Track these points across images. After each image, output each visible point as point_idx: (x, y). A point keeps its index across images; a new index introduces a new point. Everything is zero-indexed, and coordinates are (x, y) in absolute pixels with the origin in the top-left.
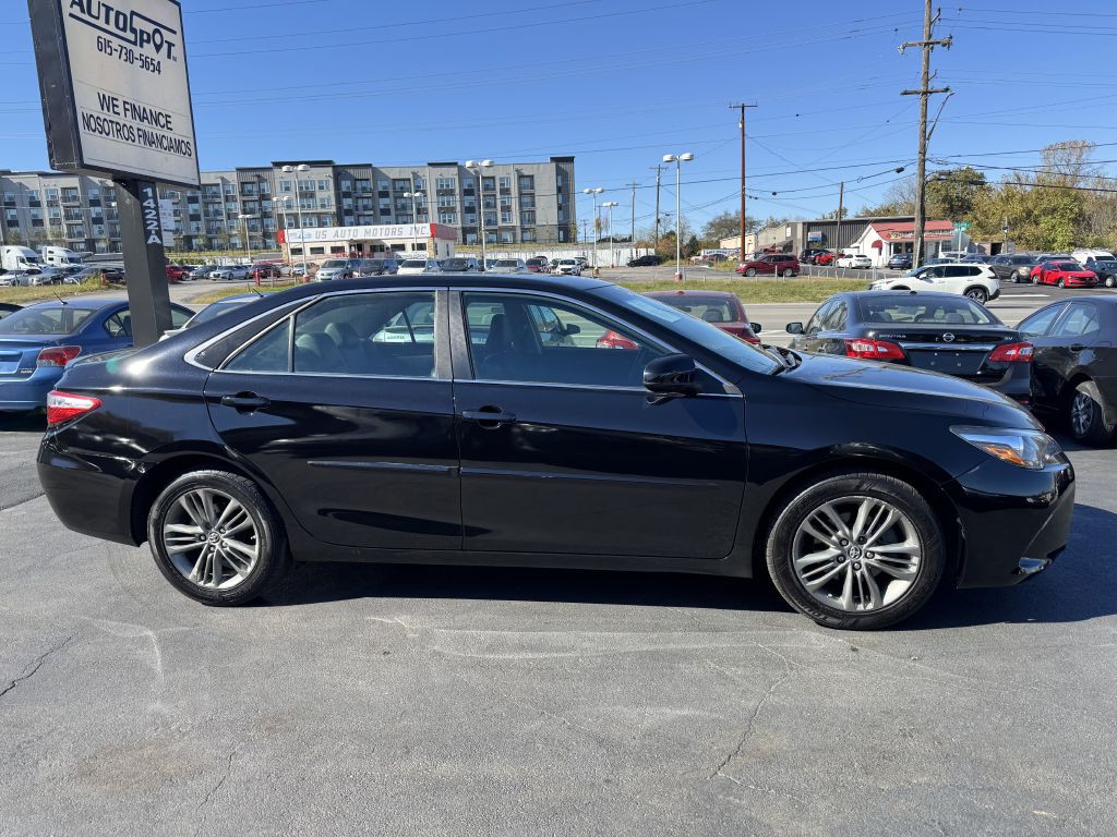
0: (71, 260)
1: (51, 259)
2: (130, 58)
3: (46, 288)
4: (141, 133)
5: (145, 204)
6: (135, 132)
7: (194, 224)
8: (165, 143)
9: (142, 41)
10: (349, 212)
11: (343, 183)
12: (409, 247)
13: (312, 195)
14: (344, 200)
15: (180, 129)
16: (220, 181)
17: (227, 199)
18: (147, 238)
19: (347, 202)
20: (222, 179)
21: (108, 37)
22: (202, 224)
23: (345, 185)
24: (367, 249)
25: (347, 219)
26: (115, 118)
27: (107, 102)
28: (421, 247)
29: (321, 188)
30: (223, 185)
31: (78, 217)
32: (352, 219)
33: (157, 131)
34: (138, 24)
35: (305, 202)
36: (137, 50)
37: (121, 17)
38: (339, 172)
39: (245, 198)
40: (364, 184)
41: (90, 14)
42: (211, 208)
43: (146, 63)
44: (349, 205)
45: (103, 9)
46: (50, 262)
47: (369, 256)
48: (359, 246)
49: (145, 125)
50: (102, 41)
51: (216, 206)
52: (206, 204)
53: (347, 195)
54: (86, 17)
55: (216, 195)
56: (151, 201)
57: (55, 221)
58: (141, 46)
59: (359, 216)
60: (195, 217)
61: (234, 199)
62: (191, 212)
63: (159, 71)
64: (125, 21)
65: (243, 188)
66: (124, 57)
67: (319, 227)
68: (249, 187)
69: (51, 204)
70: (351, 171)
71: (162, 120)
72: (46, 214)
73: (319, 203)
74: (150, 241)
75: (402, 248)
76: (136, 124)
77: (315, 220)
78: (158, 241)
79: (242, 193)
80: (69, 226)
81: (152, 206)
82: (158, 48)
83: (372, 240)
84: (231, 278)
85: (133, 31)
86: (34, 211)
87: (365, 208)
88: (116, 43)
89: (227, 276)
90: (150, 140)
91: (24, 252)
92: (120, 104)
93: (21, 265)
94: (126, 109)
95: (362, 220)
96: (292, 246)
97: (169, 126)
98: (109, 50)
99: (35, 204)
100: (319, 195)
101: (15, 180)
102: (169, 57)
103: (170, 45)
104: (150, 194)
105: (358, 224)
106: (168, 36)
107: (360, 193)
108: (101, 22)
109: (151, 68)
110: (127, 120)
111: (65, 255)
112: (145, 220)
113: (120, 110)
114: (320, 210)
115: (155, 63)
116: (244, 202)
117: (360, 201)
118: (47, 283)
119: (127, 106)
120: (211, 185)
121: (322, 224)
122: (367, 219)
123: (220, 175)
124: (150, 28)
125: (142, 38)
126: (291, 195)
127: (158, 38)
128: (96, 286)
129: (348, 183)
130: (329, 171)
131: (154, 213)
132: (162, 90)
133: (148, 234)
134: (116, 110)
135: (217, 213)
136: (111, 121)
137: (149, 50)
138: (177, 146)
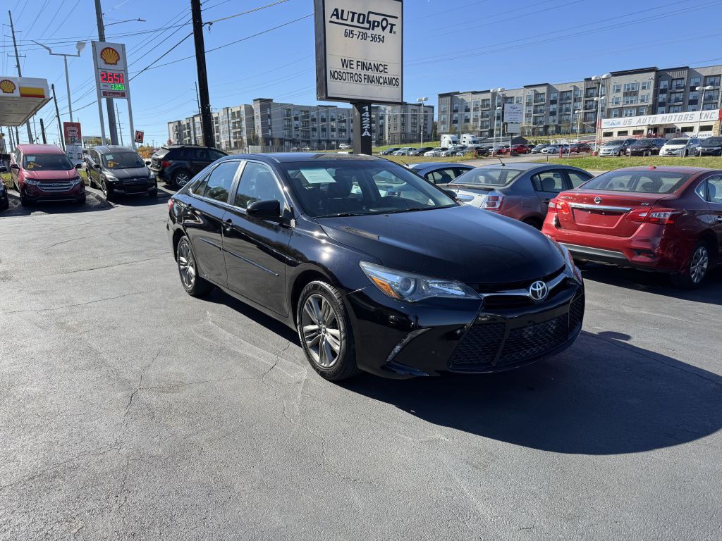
0: (474, 142)
1: (464, 142)
2: (364, 37)
3: (447, 158)
4: (366, 77)
5: (363, 115)
6: (362, 77)
7: (551, 118)
8: (381, 80)
9: (374, 26)
10: (662, 104)
11: (662, 82)
12: (697, 129)
13: (636, 93)
14: (660, 96)
15: (393, 71)
16: (572, 89)
17: (575, 100)
18: (362, 133)
19: (662, 97)
20: (575, 87)
21: (351, 28)
22: (556, 118)
23: (664, 84)
24: (661, 131)
25: (660, 109)
26: (350, 71)
27: (345, 63)
28: (709, 128)
29: (644, 88)
30: (575, 90)
31: (487, 116)
32: (664, 109)
33: (377, 74)
34: (372, 17)
35: (629, 99)
36: (369, 32)
37: (362, 17)
38: (660, 74)
39: (587, 99)
40: (679, 82)
41: (342, 19)
42: (564, 106)
43: (374, 38)
44: (664, 99)
45: (351, 15)
46: (463, 143)
47: (662, 136)
48: (655, 129)
49: (370, 73)
50: (348, 31)
51: (568, 106)
52: (561, 104)
53: (663, 91)
54: (340, 21)
55: (569, 98)
56: (367, 113)
57: (475, 120)
58: (373, 29)
59: (670, 106)
60: (553, 114)
61: (580, 100)
62: (551, 110)
63: (383, 41)
64: (363, 18)
65: (587, 92)
66: (360, 37)
67: (637, 115)
68: (591, 91)
69: (475, 110)
70: (670, 74)
71: (381, 68)
72: (472, 115)
73: (640, 98)
74: (363, 135)
75: (691, 129)
76: (364, 72)
77: (634, 111)
78: (369, 134)
79: (586, 96)
80: (482, 122)
81: (368, 115)
82: (384, 28)
83: (666, 125)
84: (554, 152)
85: (369, 22)
86: (466, 114)
87: (677, 100)
88: (356, 31)
89: (552, 151)
90: (370, 80)
91: (452, 138)
92: (355, 63)
93: (450, 145)
94: (358, 65)
95: (672, 109)
96: (605, 131)
97: (386, 70)
98: (351, 35)
99: (468, 110)
100: (641, 93)
101: (460, 97)
102: (391, 32)
103: (392, 25)
104: (367, 109)
105: (669, 112)
106: (391, 20)
107: (674, 90)
108: (349, 22)
109: (378, 40)
110: (359, 71)
111: (471, 139)
112: (362, 124)
113: (355, 66)
114: (639, 104)
115: (381, 37)
116: (586, 101)
117: (673, 95)
118: (448, 156)
119: (359, 63)
120: (567, 92)
121: (639, 114)
122: (676, 108)
123: (574, 84)
124: (379, 18)
125: (373, 25)
126: (620, 95)
127: (384, 24)
128: (470, 157)
129: (666, 83)
130: (653, 75)
131: (368, 119)
132: (383, 52)
133: (363, 131)
134: (352, 66)
135: (568, 110)
136: (348, 73)
137: (378, 31)
138: (390, 82)
